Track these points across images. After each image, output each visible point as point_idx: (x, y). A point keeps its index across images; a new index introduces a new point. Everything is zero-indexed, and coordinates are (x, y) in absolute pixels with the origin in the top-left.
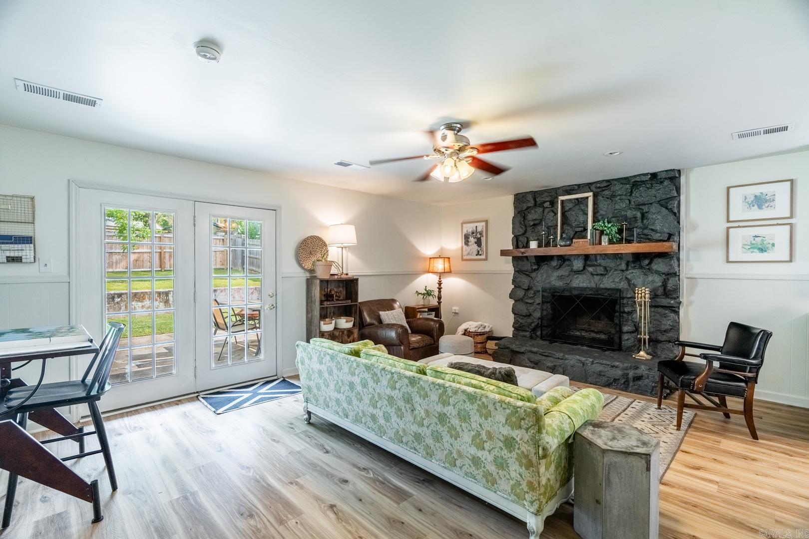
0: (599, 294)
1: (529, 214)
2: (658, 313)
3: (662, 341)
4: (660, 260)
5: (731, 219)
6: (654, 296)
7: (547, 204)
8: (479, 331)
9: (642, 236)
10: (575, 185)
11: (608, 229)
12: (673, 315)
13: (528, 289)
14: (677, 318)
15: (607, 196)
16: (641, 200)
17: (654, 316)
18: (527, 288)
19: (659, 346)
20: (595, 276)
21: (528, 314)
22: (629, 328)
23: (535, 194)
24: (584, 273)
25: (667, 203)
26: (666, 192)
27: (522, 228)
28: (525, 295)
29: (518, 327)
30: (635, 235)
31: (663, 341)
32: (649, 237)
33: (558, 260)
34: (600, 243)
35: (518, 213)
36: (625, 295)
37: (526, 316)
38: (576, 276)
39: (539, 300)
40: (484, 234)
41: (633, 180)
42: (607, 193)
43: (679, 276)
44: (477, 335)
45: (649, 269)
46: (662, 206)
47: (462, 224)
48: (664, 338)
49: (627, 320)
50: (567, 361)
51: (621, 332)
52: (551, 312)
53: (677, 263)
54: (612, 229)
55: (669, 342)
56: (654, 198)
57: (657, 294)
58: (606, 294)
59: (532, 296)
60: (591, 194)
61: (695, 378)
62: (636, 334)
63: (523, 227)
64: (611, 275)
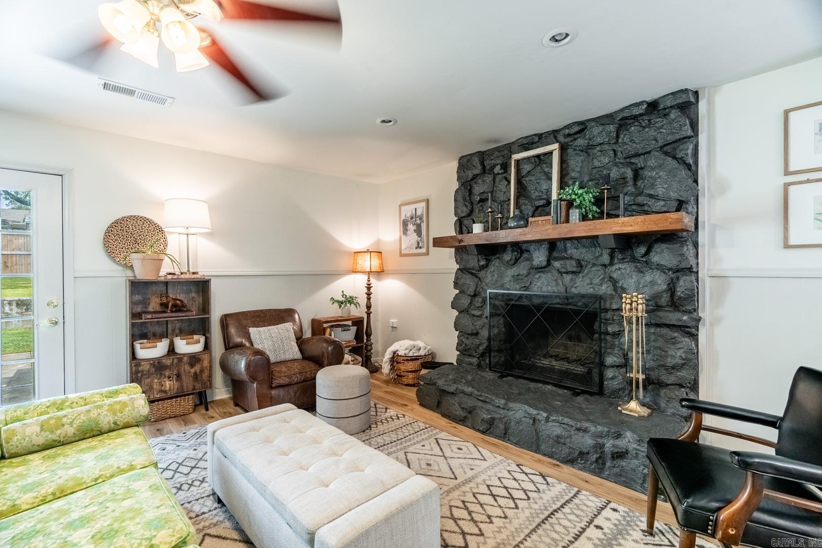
0: (569, 304)
1: (475, 186)
2: (662, 336)
3: (668, 385)
4: (664, 246)
5: (792, 168)
6: (654, 306)
7: (497, 169)
8: (411, 354)
9: (634, 207)
10: (535, 135)
11: (579, 197)
12: (687, 339)
13: (475, 295)
14: (693, 346)
15: (581, 148)
16: (630, 148)
17: (654, 341)
18: (472, 294)
19: (663, 392)
20: (564, 275)
21: (475, 332)
22: (615, 359)
23: (482, 155)
24: (550, 271)
25: (675, 149)
26: (674, 131)
27: (466, 206)
28: (471, 303)
29: (463, 350)
30: (622, 206)
31: (671, 385)
32: (646, 208)
33: (513, 251)
34: (567, 220)
35: (462, 185)
36: (608, 306)
37: (472, 334)
38: (537, 276)
39: (487, 311)
40: (425, 218)
41: (620, 117)
42: (581, 142)
43: (697, 272)
44: (407, 360)
45: (646, 262)
46: (666, 154)
47: (400, 206)
48: (671, 379)
49: (613, 346)
50: (511, 413)
51: (602, 365)
52: (503, 329)
53: (692, 252)
54: (584, 198)
55: (681, 386)
56: (654, 142)
57: (660, 304)
58: (580, 304)
59: (480, 305)
60: (555, 146)
61: (719, 509)
62: (624, 370)
63: (468, 205)
64: (587, 274)
